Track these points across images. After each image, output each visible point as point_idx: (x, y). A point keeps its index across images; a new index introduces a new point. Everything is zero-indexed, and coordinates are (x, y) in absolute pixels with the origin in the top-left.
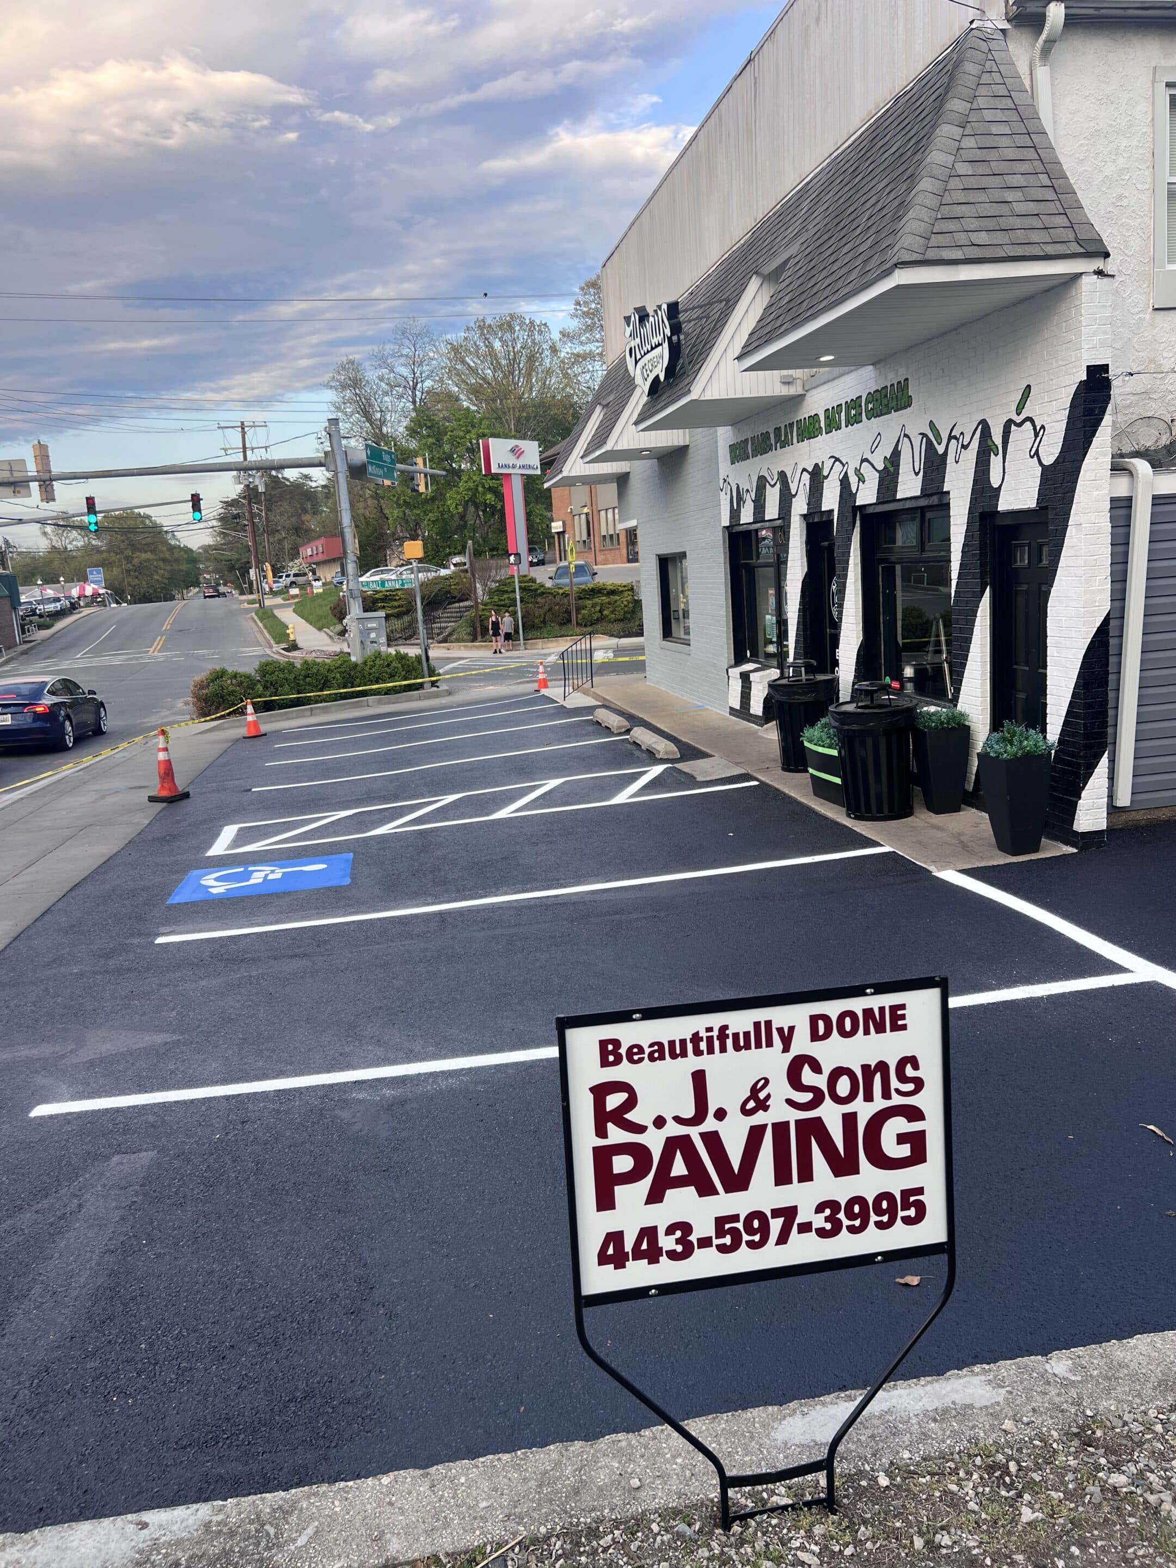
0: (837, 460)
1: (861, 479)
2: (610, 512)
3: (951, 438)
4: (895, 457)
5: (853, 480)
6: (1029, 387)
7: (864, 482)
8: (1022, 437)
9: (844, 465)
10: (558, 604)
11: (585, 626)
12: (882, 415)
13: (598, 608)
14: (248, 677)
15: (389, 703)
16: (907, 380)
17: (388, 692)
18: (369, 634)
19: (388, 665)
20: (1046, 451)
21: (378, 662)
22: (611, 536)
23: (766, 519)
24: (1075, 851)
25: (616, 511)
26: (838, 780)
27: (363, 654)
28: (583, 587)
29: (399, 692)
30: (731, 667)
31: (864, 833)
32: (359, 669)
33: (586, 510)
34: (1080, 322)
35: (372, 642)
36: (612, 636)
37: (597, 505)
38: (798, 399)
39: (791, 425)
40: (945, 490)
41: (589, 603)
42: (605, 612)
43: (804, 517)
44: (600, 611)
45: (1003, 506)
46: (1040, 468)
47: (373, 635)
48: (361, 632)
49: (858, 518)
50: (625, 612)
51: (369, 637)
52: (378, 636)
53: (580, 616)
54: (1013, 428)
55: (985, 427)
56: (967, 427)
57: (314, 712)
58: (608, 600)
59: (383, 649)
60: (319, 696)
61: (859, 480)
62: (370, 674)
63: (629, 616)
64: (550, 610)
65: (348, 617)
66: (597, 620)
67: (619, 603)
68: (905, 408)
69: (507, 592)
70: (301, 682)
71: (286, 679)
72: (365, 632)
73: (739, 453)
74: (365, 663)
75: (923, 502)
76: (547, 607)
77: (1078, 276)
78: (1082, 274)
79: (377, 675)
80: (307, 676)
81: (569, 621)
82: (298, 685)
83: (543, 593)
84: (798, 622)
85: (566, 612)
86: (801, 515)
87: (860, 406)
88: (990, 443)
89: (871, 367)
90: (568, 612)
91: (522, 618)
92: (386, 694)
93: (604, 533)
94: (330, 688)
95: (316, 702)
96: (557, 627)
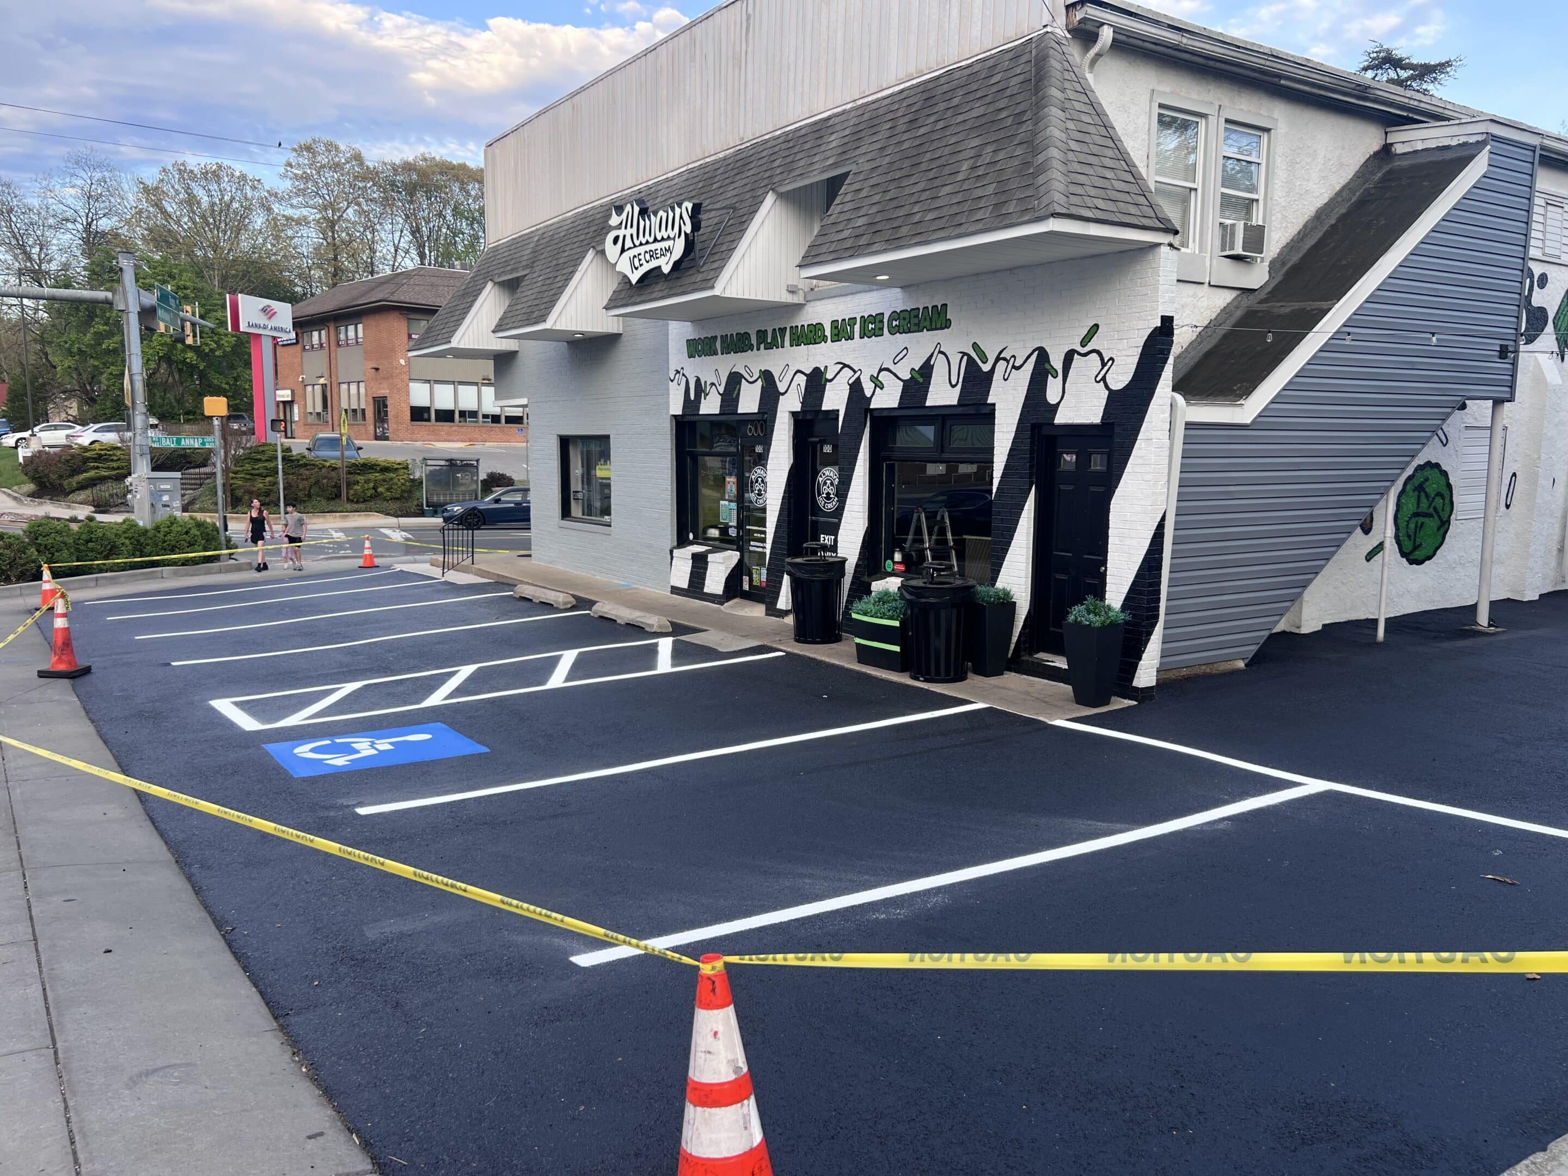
0: (845, 366)
1: (878, 385)
2: (353, 387)
3: (998, 359)
4: (926, 370)
5: (868, 388)
6: (1096, 327)
7: (882, 389)
8: (1085, 367)
9: (855, 372)
10: (325, 477)
11: (357, 502)
12: (910, 332)
13: (372, 485)
14: (17, 538)
15: (187, 575)
16: (945, 305)
17: (185, 563)
18: (161, 496)
19: (187, 533)
20: (1113, 379)
21: (175, 528)
22: (354, 411)
23: (739, 412)
24: (1136, 703)
25: (362, 385)
26: (897, 649)
27: (153, 518)
28: (353, 461)
29: (198, 564)
30: (675, 548)
31: (946, 693)
32: (149, 534)
33: (322, 381)
34: (1159, 280)
35: (164, 506)
36: (388, 514)
37: (337, 376)
38: (798, 307)
39: (782, 331)
40: (989, 401)
41: (360, 478)
42: (380, 490)
43: (794, 414)
44: (375, 488)
45: (1061, 418)
46: (1107, 392)
47: (166, 498)
48: (152, 493)
49: (868, 419)
50: (403, 491)
51: (161, 500)
52: (172, 499)
53: (351, 492)
54: (1076, 356)
55: (1043, 355)
56: (1021, 349)
57: (99, 582)
58: (381, 477)
59: (178, 514)
60: (104, 564)
61: (876, 386)
62: (164, 542)
63: (406, 495)
64: (317, 482)
65: (133, 476)
66: (371, 497)
67: (396, 480)
68: (942, 328)
69: (260, 460)
70: (82, 548)
71: (65, 543)
72: (156, 495)
73: (698, 348)
74: (157, 529)
75: (960, 410)
76: (312, 480)
77: (1158, 245)
78: (1160, 244)
79: (174, 543)
80: (90, 541)
81: (338, 496)
82: (78, 550)
83: (306, 465)
84: (781, 508)
85: (335, 486)
86: (790, 412)
87: (882, 321)
88: (1047, 366)
89: (899, 290)
90: (337, 487)
91: (284, 489)
92: (183, 565)
93: (344, 405)
94: (118, 555)
95: (101, 571)
96: (324, 502)
